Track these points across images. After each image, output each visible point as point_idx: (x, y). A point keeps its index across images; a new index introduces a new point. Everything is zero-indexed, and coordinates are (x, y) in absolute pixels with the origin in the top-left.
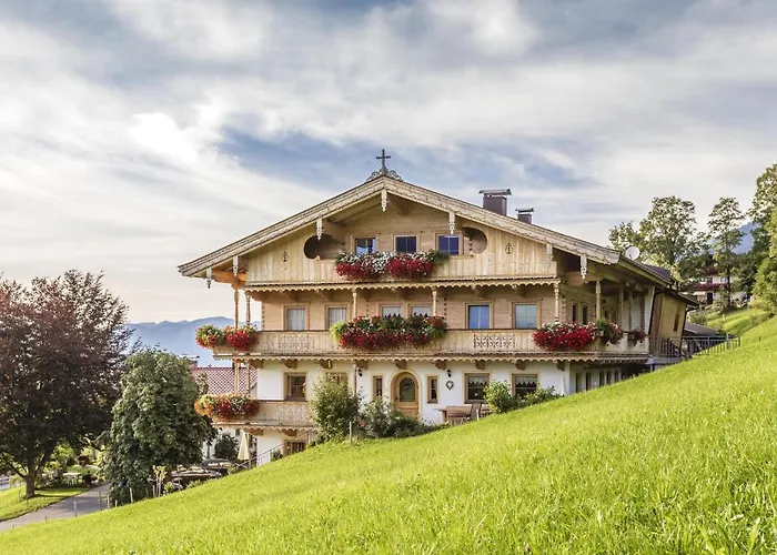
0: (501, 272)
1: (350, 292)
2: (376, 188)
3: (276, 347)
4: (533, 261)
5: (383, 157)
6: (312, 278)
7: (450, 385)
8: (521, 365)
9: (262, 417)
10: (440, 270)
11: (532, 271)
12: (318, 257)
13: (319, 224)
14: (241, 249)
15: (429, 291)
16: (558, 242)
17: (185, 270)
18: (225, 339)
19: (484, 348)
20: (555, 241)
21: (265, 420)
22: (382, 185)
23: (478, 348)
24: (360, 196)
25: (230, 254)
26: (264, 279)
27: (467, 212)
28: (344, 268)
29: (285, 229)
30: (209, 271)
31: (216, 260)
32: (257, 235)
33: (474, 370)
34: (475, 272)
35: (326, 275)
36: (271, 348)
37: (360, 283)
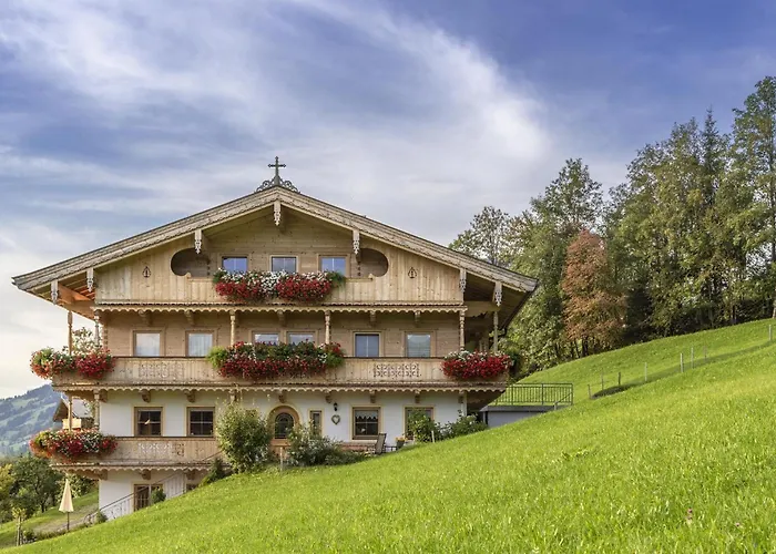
0: (403, 297)
1: (227, 315)
2: (269, 199)
3: (135, 375)
4: (438, 287)
5: (277, 166)
6: (180, 298)
7: (336, 420)
8: (418, 398)
9: (120, 457)
10: (335, 293)
11: (437, 297)
12: (188, 274)
13: (198, 235)
14: (97, 260)
15: (321, 316)
16: (473, 267)
17: (20, 282)
18: (74, 364)
19: (385, 378)
20: (469, 266)
21: (122, 460)
22: (275, 197)
23: (378, 378)
24: (249, 206)
25: (83, 265)
26: (119, 298)
27: (373, 231)
28: (225, 288)
29: (155, 239)
30: (54, 285)
31: (64, 272)
32: (119, 245)
33: (367, 404)
34: (374, 296)
35: (199, 293)
36: (130, 376)
37: (240, 305)
